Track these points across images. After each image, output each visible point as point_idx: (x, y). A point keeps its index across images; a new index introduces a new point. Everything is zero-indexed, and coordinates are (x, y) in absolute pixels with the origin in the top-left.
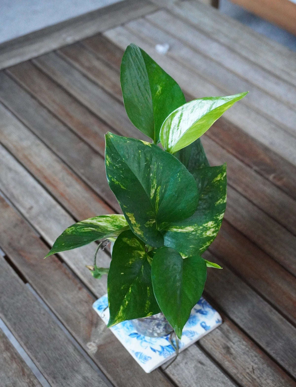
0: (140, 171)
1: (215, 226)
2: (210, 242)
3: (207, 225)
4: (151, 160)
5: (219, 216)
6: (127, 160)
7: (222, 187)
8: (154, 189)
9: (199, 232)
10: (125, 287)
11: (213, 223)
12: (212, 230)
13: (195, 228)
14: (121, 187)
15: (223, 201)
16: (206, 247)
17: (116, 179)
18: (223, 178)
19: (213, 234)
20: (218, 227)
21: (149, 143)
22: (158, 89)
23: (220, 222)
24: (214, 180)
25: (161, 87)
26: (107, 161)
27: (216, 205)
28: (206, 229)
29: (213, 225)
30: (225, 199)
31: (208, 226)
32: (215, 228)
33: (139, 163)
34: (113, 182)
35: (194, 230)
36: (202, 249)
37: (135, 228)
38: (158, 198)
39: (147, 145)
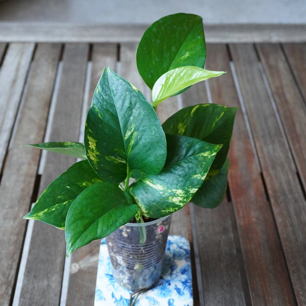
0: (122, 109)
1: (183, 197)
2: (175, 209)
3: (176, 191)
4: (135, 104)
5: (192, 189)
6: (114, 95)
7: (205, 164)
8: (130, 132)
9: (166, 194)
10: (62, 198)
11: (183, 193)
12: (181, 199)
13: (164, 188)
14: (99, 115)
15: (200, 177)
16: (168, 212)
17: (98, 107)
18: (210, 157)
19: (179, 203)
20: (187, 199)
21: (136, 88)
22: (185, 55)
23: (191, 195)
24: (200, 154)
25: (189, 54)
26: (97, 90)
27: (192, 177)
28: (174, 195)
29: (181, 194)
30: (204, 176)
31: (177, 193)
32: (184, 199)
33: (123, 102)
34: (94, 108)
35: (162, 190)
36: (164, 212)
37: (90, 152)
38: (132, 142)
39: (134, 90)
